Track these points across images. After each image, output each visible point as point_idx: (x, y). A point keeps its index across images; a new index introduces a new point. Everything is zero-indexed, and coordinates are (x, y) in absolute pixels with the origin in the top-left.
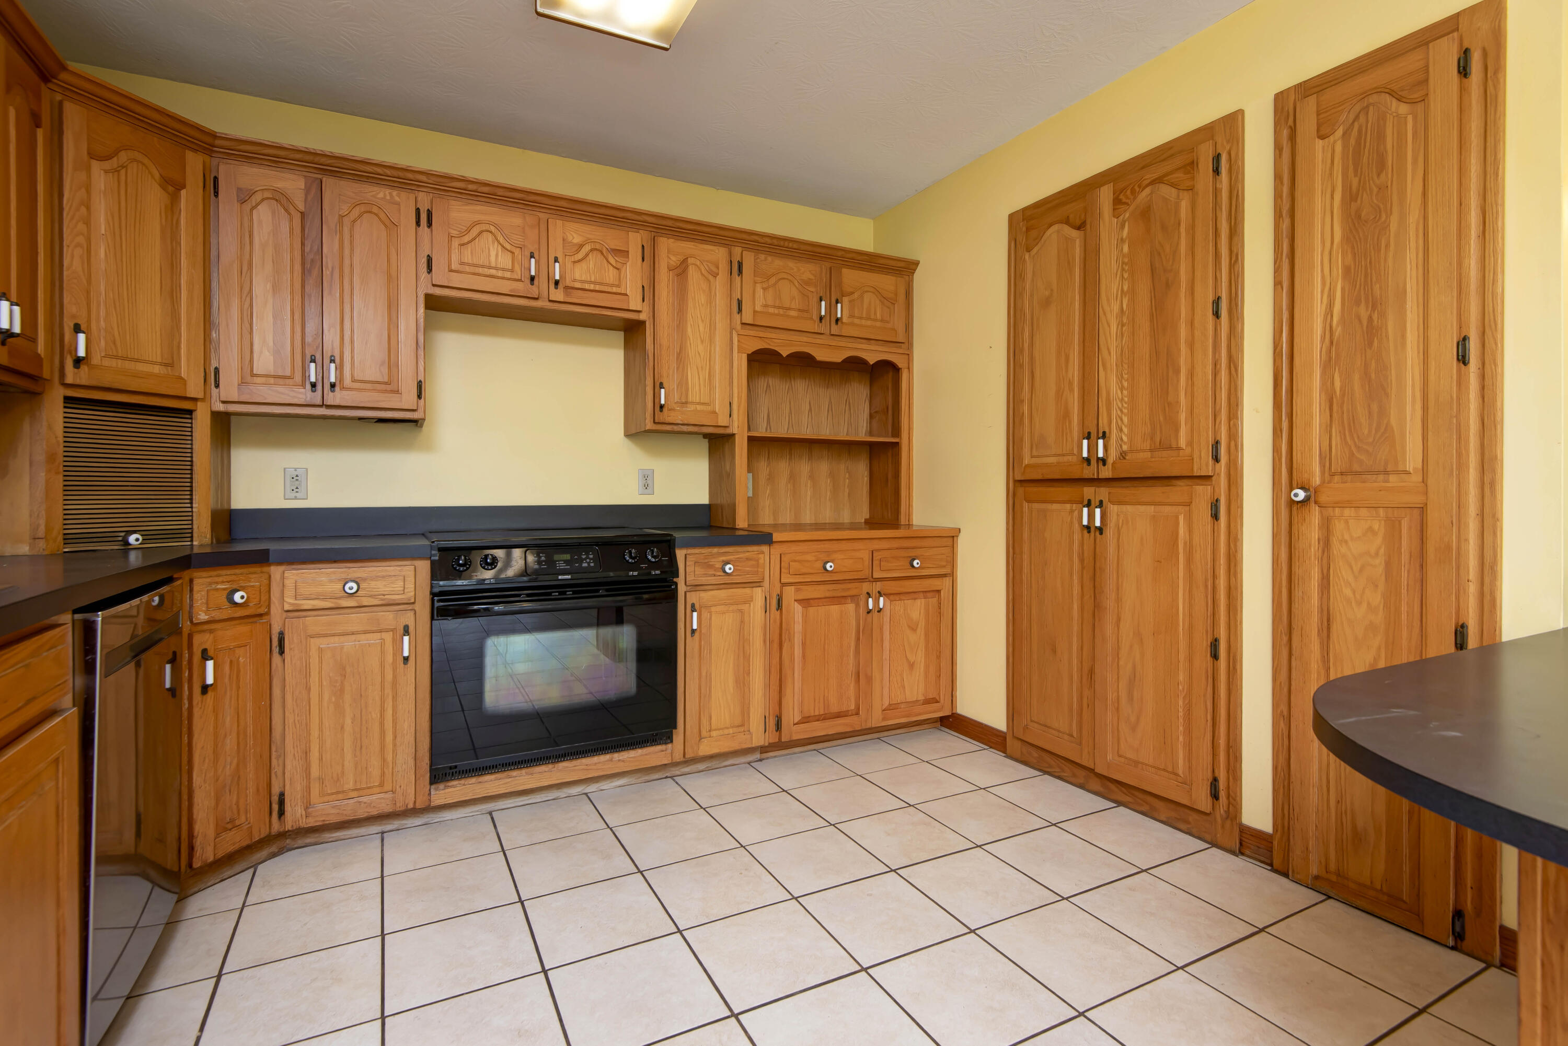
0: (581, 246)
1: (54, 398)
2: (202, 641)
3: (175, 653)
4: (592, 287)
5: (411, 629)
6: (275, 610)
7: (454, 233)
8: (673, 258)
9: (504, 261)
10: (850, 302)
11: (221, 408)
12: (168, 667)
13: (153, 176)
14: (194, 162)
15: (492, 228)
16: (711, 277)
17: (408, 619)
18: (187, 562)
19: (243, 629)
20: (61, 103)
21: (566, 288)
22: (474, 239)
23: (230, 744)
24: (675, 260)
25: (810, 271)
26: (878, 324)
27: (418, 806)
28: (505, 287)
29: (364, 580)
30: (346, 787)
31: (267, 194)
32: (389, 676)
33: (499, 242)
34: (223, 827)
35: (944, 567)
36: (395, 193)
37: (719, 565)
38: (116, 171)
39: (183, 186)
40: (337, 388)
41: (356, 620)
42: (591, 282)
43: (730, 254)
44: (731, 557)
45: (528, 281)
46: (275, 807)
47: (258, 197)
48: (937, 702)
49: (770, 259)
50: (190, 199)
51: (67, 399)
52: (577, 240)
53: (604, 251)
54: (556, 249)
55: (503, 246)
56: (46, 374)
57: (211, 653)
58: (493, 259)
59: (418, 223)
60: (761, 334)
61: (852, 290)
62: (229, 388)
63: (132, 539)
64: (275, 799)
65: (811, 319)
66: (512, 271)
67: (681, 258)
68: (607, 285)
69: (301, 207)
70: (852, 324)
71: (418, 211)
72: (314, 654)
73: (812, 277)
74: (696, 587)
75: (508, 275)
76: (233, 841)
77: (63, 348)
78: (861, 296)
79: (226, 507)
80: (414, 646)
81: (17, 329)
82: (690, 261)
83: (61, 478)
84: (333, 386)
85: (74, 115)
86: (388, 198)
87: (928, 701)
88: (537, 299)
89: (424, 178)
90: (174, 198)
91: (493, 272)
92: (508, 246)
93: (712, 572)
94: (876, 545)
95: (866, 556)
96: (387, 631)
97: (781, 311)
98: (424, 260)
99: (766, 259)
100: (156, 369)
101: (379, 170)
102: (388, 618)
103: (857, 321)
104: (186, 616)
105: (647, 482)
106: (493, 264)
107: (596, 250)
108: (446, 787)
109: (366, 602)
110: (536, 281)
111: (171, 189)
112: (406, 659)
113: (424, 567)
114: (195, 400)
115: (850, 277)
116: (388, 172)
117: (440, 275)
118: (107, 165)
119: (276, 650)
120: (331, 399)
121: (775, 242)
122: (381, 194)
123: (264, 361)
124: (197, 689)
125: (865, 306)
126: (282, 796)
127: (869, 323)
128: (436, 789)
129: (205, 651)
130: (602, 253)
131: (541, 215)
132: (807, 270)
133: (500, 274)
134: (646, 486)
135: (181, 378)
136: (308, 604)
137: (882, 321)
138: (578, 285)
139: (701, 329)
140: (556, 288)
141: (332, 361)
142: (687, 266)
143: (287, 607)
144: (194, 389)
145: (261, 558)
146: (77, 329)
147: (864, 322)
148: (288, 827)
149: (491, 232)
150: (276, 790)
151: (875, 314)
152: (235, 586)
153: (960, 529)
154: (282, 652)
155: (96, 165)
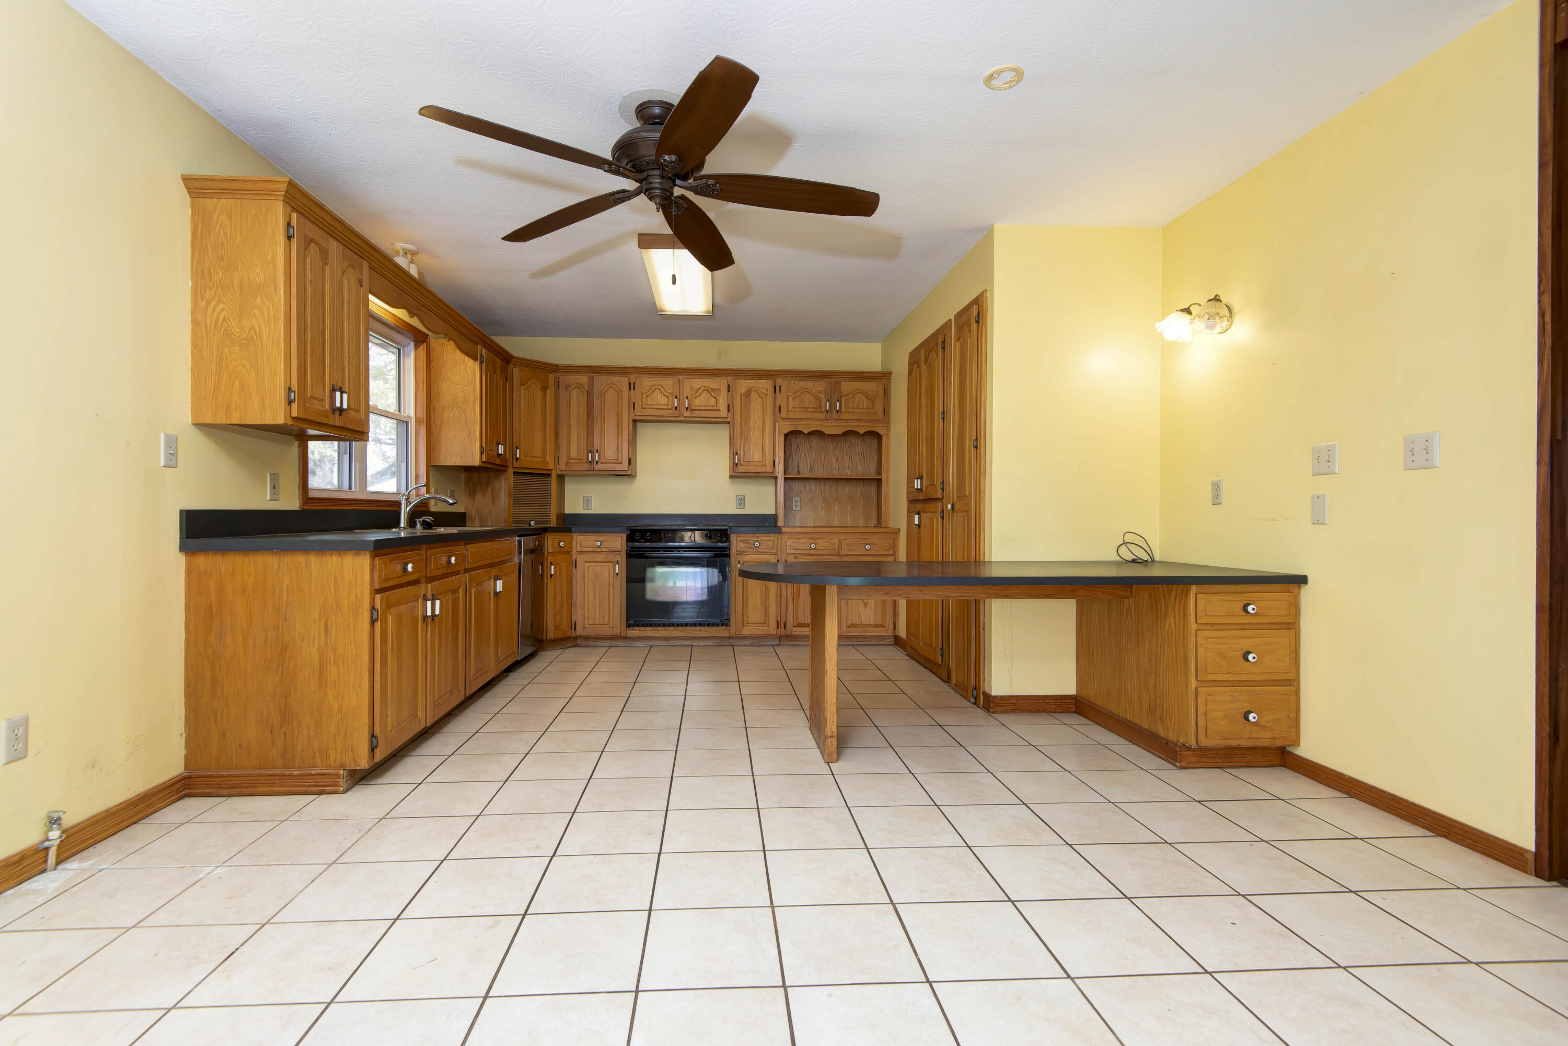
0: (699, 389)
1: (510, 471)
2: (550, 559)
3: (542, 563)
4: (703, 408)
5: (619, 562)
6: (574, 551)
7: (643, 391)
8: (744, 389)
9: (665, 401)
10: (846, 400)
11: (560, 473)
12: (540, 566)
13: (538, 387)
14: (551, 377)
15: (659, 387)
16: (764, 397)
17: (618, 558)
18: (545, 530)
19: (563, 556)
20: (513, 369)
21: (692, 410)
22: (652, 393)
23: (558, 598)
24: (743, 390)
25: (821, 386)
26: (865, 411)
27: (622, 635)
28: (665, 413)
29: (603, 541)
30: (596, 623)
31: (575, 386)
32: (612, 581)
33: (662, 392)
34: (557, 628)
35: (889, 550)
36: (621, 378)
37: (752, 543)
38: (527, 388)
39: (548, 388)
40: (599, 463)
41: (600, 557)
42: (703, 406)
43: (775, 382)
44: (759, 539)
45: (674, 409)
46: (573, 626)
47: (572, 387)
48: (884, 627)
49: (797, 382)
50: (550, 392)
51: (514, 473)
52: (697, 387)
53: (709, 390)
54: (687, 392)
55: (664, 394)
56: (509, 465)
57: (553, 563)
58: (660, 401)
59: (630, 389)
60: (792, 423)
61: (847, 393)
62: (562, 466)
63: (532, 523)
64: (573, 624)
65: (822, 412)
66: (668, 405)
67: (747, 388)
68: (710, 406)
69: (587, 388)
70: (847, 412)
71: (630, 384)
72: (586, 567)
73: (822, 389)
74: (741, 553)
75: (666, 407)
76: (559, 634)
77: (513, 454)
78: (854, 396)
79: (563, 512)
80: (620, 568)
81: (503, 453)
82: (752, 389)
83: (512, 500)
84: (597, 462)
85: (516, 372)
86: (618, 380)
87: (876, 626)
88: (679, 416)
89: (631, 369)
90: (545, 393)
91: (660, 407)
92: (666, 394)
93: (749, 546)
94: (843, 536)
95: (837, 542)
96: (611, 562)
97: (804, 410)
98: (632, 405)
99: (794, 383)
100: (539, 459)
101: (615, 369)
102: (611, 557)
103: (850, 410)
104: (546, 550)
105: (741, 501)
106: (660, 403)
107: (705, 390)
108: (633, 630)
109: (604, 550)
110: (678, 409)
111: (544, 390)
112: (617, 574)
113: (624, 536)
114: (551, 470)
115: (846, 386)
116: (618, 369)
117: (638, 411)
118: (525, 387)
119: (574, 566)
120: (596, 467)
121: (800, 373)
122: (615, 379)
123: (574, 453)
124: (549, 576)
125: (856, 401)
126: (575, 622)
127: (859, 410)
128: (629, 630)
129: (551, 562)
130: (709, 392)
131: (681, 377)
132: (819, 387)
133: (662, 407)
134: (740, 504)
135: (547, 462)
136: (584, 549)
137: (867, 408)
138: (697, 408)
139: (758, 423)
140: (687, 411)
141: (597, 452)
142: (751, 392)
143: (578, 550)
144: (551, 466)
145: (569, 531)
146: (517, 448)
147: (856, 410)
148: (577, 634)
149: (659, 389)
150: (573, 620)
151: (863, 405)
152: (561, 540)
153: (899, 529)
154: (576, 567)
155: (522, 387)
